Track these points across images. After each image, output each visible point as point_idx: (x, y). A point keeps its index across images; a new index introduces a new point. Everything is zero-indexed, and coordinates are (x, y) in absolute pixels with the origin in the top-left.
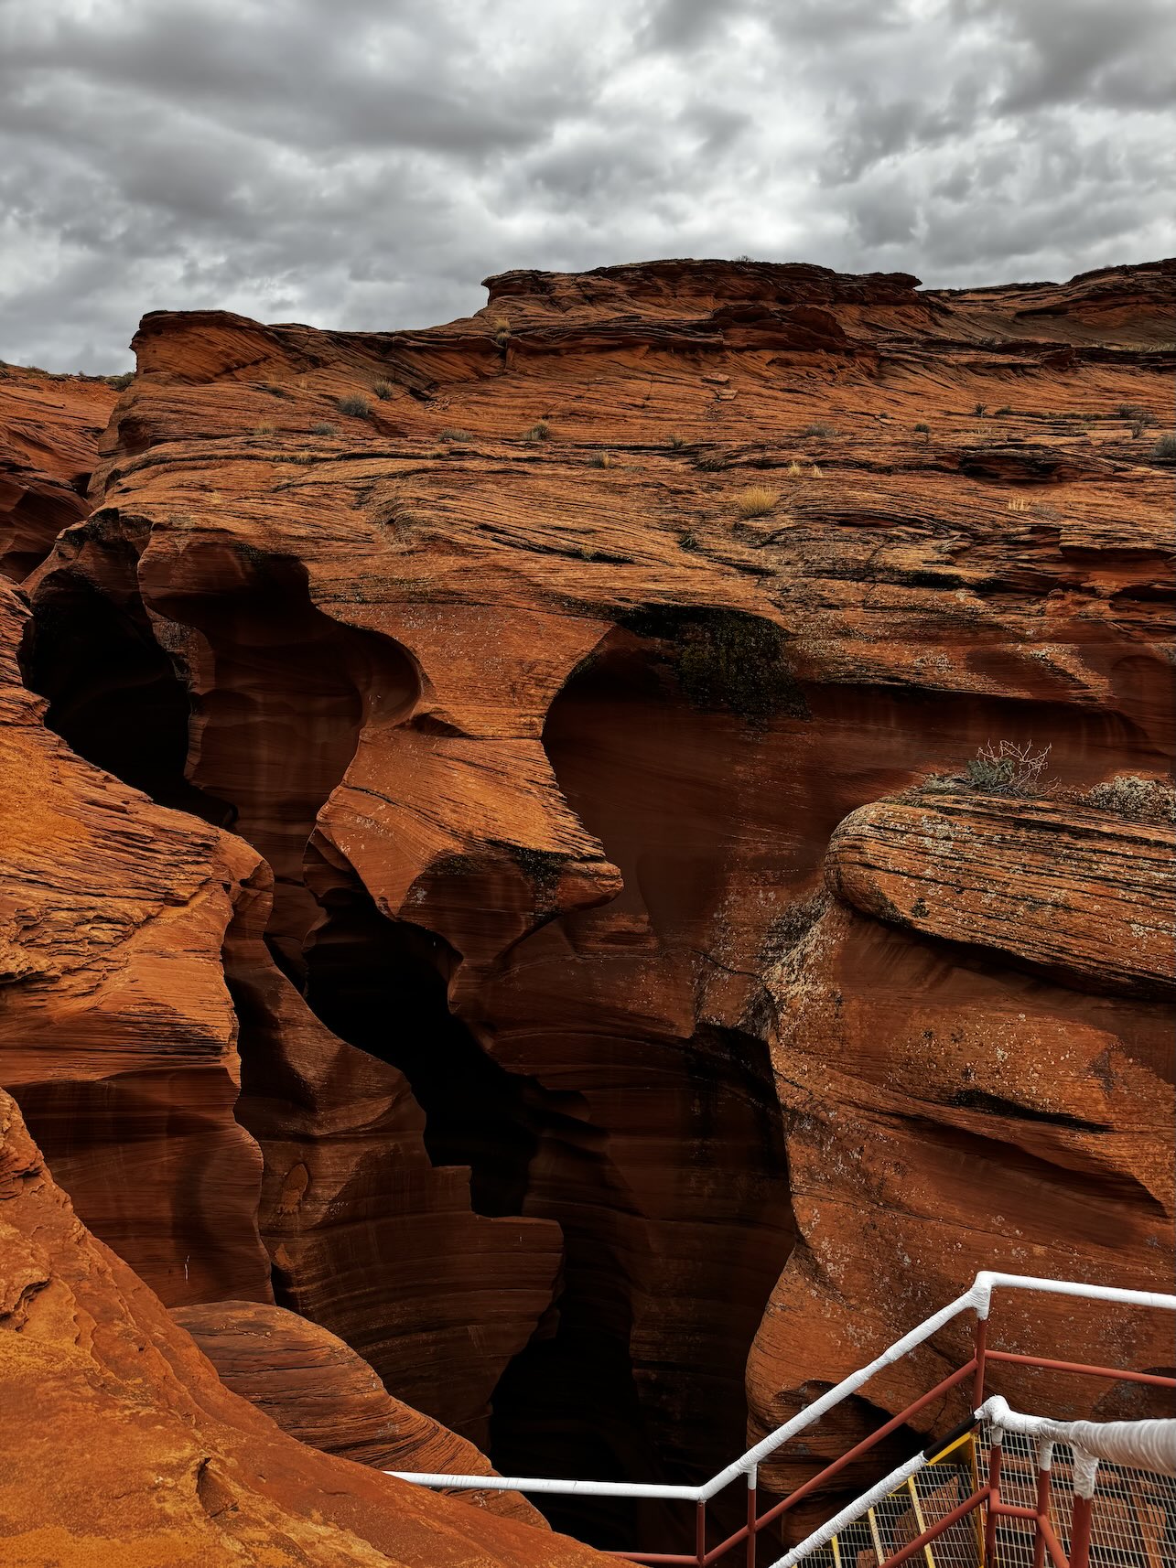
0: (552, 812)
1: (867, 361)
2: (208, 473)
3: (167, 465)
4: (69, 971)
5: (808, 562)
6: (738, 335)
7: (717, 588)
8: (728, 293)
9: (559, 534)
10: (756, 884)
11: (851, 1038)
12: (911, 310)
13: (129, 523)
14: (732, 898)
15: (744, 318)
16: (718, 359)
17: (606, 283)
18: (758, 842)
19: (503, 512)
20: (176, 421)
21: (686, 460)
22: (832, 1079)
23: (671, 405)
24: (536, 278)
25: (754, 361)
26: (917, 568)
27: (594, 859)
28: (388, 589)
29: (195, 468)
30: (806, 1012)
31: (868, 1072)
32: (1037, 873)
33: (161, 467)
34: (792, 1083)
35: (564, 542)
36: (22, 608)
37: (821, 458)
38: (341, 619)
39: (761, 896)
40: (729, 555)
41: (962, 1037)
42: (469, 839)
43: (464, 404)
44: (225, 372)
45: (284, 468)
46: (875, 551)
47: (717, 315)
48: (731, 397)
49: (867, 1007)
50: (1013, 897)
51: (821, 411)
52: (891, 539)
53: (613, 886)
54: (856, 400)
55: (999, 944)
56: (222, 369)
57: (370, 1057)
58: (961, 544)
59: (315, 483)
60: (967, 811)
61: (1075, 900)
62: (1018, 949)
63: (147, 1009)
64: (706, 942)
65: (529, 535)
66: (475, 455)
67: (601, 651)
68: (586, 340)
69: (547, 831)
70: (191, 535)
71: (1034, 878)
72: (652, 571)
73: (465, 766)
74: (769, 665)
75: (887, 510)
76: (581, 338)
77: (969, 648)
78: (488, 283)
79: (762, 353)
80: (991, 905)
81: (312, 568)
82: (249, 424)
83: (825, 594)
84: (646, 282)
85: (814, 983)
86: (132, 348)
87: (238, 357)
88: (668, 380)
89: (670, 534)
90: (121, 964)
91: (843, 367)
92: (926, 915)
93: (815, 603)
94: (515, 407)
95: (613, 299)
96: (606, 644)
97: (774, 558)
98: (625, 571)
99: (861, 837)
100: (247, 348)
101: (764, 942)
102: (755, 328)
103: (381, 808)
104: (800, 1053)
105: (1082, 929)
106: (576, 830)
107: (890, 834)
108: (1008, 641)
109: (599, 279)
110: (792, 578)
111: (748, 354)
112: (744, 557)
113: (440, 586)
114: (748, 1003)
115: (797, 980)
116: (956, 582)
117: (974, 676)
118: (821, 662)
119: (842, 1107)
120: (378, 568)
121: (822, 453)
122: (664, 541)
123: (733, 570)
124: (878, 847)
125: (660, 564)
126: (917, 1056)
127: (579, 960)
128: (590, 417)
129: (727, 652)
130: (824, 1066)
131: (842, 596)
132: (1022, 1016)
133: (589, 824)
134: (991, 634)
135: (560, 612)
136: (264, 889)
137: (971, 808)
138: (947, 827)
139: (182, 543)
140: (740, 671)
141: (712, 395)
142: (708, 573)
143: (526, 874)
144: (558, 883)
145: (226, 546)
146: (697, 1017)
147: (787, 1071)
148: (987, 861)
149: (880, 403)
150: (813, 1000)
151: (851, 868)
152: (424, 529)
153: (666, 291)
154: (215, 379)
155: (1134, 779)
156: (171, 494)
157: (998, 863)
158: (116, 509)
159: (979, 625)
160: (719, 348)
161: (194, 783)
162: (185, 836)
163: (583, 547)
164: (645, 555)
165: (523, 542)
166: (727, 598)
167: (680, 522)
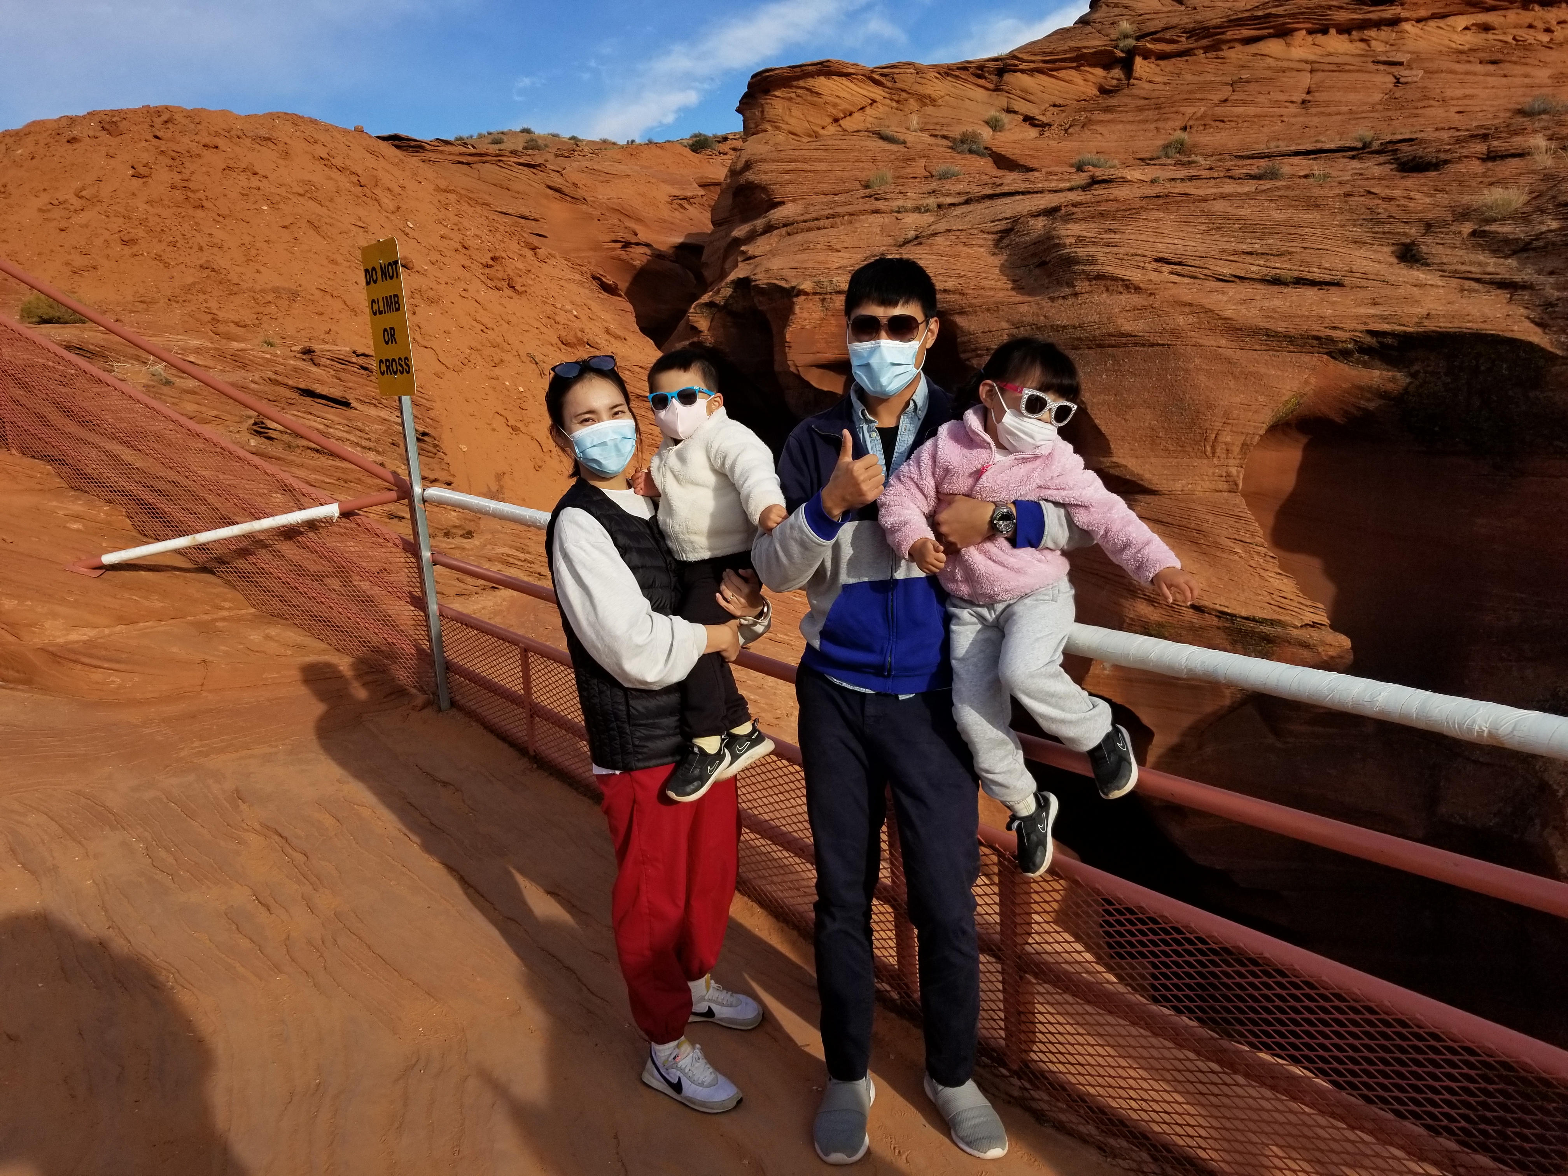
0: (1264, 574)
2: (832, 232)
7: (1456, 307)
9: (1248, 259)
10: (1507, 660)
13: (762, 291)
14: (1474, 676)
16: (1394, 35)
18: (1509, 609)
19: (1176, 241)
20: (790, 182)
21: (1382, 160)
23: (1337, 96)
27: (1315, 626)
29: (818, 229)
33: (783, 230)
35: (1254, 268)
39: (1515, 673)
40: (1468, 268)
44: (831, 124)
45: (909, 219)
48: (1418, 79)
51: (1536, 81)
53: (1341, 657)
65: (1213, 264)
66: (1124, 182)
67: (1307, 389)
68: (1228, 34)
69: (1259, 595)
72: (1371, 294)
74: (1526, 396)
76: (1222, 33)
81: (961, 321)
82: (863, 176)
86: (739, 110)
87: (844, 105)
89: (1385, 249)
94: (1146, 122)
96: (1313, 382)
97: (1530, 268)
98: (1334, 294)
100: (852, 95)
106: (1293, 594)
110: (1559, 289)
111: (1433, 23)
112: (1490, 269)
113: (1110, 328)
114: (1502, 799)
120: (1038, 315)
122: (1379, 257)
123: (1474, 285)
125: (1378, 284)
127: (1279, 744)
128: (1238, 123)
129: (1468, 383)
133: (1307, 589)
135: (1257, 347)
140: (1485, 402)
141: (1391, 79)
142: (1441, 291)
143: (1233, 643)
144: (1273, 653)
152: (1090, 268)
158: (748, 278)
160: (1395, 22)
163: (1278, 271)
164: (1358, 275)
165: (1206, 272)
166: (1470, 318)
167: (1399, 233)
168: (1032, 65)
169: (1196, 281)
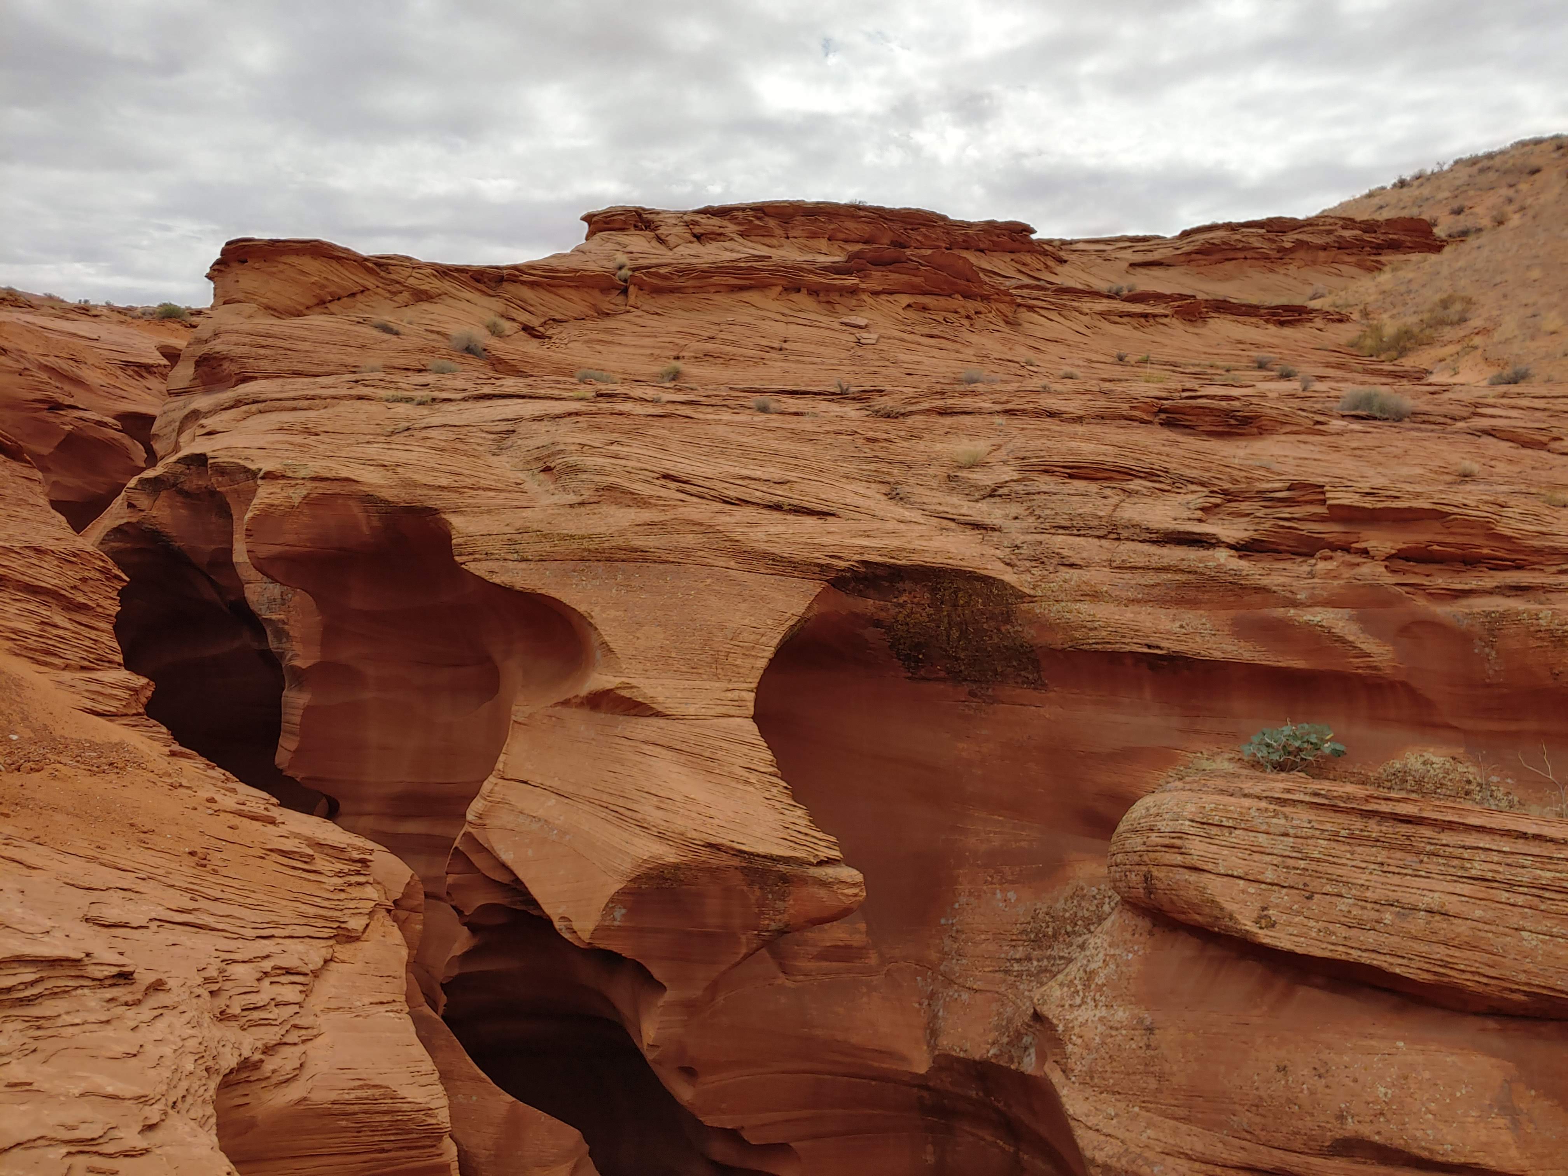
0: (778, 805)
1: (1002, 307)
2: (312, 414)
3: (261, 406)
4: (268, 1050)
5: (1040, 517)
6: (877, 279)
7: (937, 543)
8: (841, 236)
9: (751, 484)
10: (992, 883)
11: (1173, 1074)
12: (1028, 258)
13: (222, 470)
14: (963, 900)
15: (879, 263)
16: (854, 302)
17: (716, 221)
18: (990, 832)
19: (683, 461)
20: (265, 358)
21: (858, 406)
22: (1150, 1125)
23: (811, 348)
24: (640, 215)
25: (889, 304)
26: (1168, 526)
27: (830, 862)
28: (555, 545)
29: (295, 409)
30: (1103, 1043)
31: (1199, 1116)
32: (1398, 873)
33: (254, 407)
34: (1097, 1130)
35: (758, 494)
36: (117, 571)
37: (1009, 406)
38: (496, 579)
39: (999, 895)
40: (946, 509)
41: (1327, 1071)
42: (684, 842)
43: (585, 342)
44: (318, 304)
45: (402, 409)
46: (1117, 506)
47: (852, 257)
48: (874, 341)
49: (1191, 1036)
50: (1375, 902)
51: (967, 358)
52: (1130, 493)
53: (856, 895)
54: (999, 347)
55: (1366, 958)
56: (316, 301)
57: (543, 1116)
58: (1212, 500)
59: (444, 426)
60: (1302, 802)
61: (1453, 905)
62: (1391, 964)
63: (360, 1093)
64: (934, 955)
65: (719, 485)
66: (627, 398)
67: (811, 614)
68: (716, 279)
69: (776, 830)
70: (310, 485)
71: (1396, 880)
72: (863, 526)
73: (664, 752)
74: (999, 630)
75: (1121, 462)
76: (711, 277)
77: (1232, 613)
78: (588, 219)
79: (897, 297)
80: (1350, 912)
81: (457, 522)
82: (350, 360)
83: (1065, 552)
84: (757, 222)
85: (1108, 1006)
86: (209, 277)
87: (332, 288)
88: (807, 322)
89: (873, 485)
90: (315, 1032)
91: (980, 313)
92: (1273, 926)
93: (1054, 561)
94: (642, 347)
95: (722, 238)
96: (816, 606)
97: (998, 513)
98: (832, 524)
99: (1181, 835)
100: (343, 279)
101: (1007, 953)
102: (890, 271)
103: (550, 804)
104: (1101, 1093)
105: (1466, 939)
106: (806, 826)
107: (1214, 830)
108: (1276, 606)
109: (708, 218)
110: (1023, 533)
111: (884, 297)
112: (964, 511)
113: (620, 542)
114: (997, 1028)
115: (1083, 1002)
116: (1214, 541)
117: (1242, 644)
118: (1068, 627)
119: (1169, 1160)
120: (542, 521)
121: (1007, 402)
122: (868, 492)
123: (952, 525)
124: (1203, 846)
125: (868, 518)
126: (1270, 1096)
127: (788, 984)
128: (727, 360)
129: (949, 615)
130: (1136, 1109)
131: (1085, 555)
132: (1401, 1044)
133: (818, 820)
134: (1257, 598)
135: (763, 571)
136: (413, 910)
137: (1307, 798)
138: (1283, 821)
139: (297, 495)
140: (963, 634)
141: (852, 338)
142: (924, 527)
143: (751, 884)
144: (790, 894)
145: (349, 496)
146: (933, 1047)
147: (1087, 1116)
148: (1335, 860)
149: (1023, 350)
150: (1111, 1028)
151: (1172, 871)
152: (597, 478)
153: (779, 232)
154: (306, 312)
155: (1427, 755)
156: (271, 438)
157: (1350, 863)
158: (204, 455)
159: (1243, 587)
160: (853, 291)
161: (290, 773)
162: (342, 850)
163: (780, 499)
164: (851, 508)
165: (712, 493)
166: (950, 555)
167: (883, 472)
168: (532, 278)
169: (704, 501)
